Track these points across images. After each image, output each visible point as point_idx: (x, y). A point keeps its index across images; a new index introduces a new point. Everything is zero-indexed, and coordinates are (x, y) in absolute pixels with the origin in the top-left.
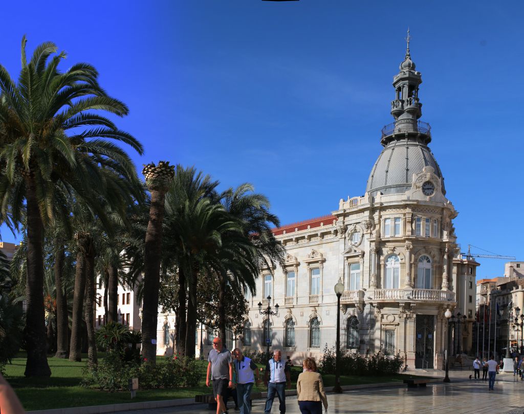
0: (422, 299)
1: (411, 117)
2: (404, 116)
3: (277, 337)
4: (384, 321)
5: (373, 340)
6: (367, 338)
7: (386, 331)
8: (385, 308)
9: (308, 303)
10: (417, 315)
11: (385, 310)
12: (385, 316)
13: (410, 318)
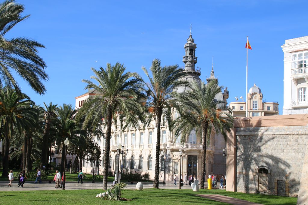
0: (190, 148)
1: (190, 64)
2: (188, 63)
3: (136, 164)
4: (174, 158)
5: (170, 167)
6: (167, 166)
7: (175, 162)
8: (175, 152)
9: (147, 148)
10: (188, 156)
11: (175, 153)
12: (174, 156)
13: (185, 157)
